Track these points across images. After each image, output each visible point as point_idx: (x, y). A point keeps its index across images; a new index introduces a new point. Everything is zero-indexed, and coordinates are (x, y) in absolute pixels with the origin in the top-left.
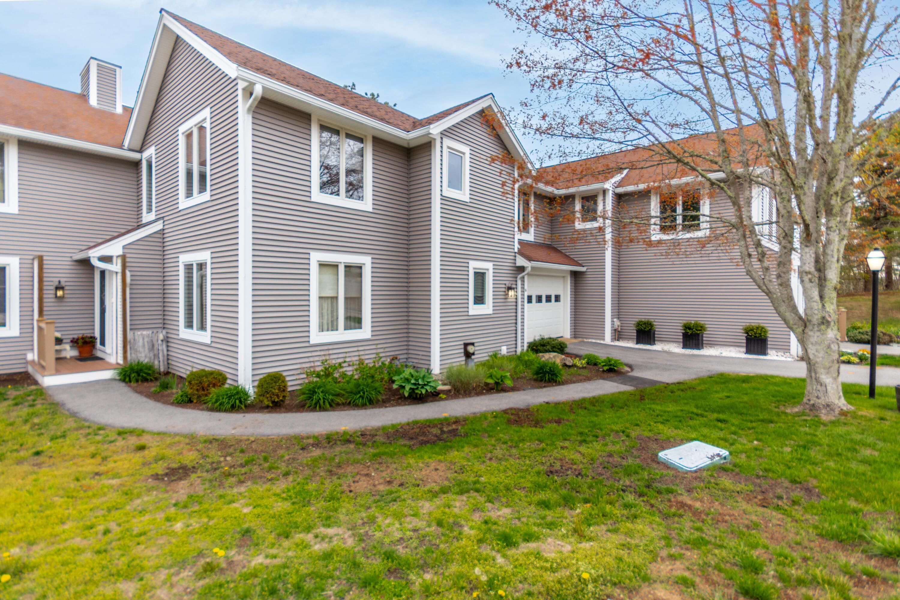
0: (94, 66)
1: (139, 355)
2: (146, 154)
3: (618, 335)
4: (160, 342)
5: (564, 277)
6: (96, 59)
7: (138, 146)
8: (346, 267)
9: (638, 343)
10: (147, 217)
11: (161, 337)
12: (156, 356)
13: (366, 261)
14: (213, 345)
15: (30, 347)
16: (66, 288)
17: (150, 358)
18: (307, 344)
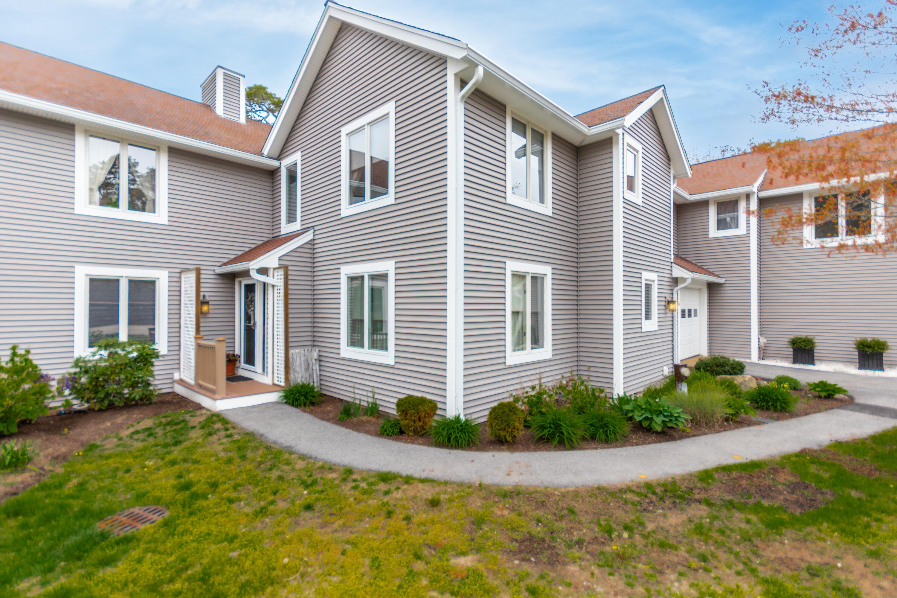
0: (220, 74)
1: (297, 375)
2: (286, 162)
3: (764, 353)
4: (314, 361)
5: (700, 290)
6: (222, 68)
7: (276, 153)
8: (532, 277)
9: (794, 362)
10: (285, 228)
11: (315, 355)
12: (311, 376)
13: (546, 270)
14: (398, 366)
15: (177, 366)
16: (211, 303)
17: (306, 379)
18: (502, 366)
